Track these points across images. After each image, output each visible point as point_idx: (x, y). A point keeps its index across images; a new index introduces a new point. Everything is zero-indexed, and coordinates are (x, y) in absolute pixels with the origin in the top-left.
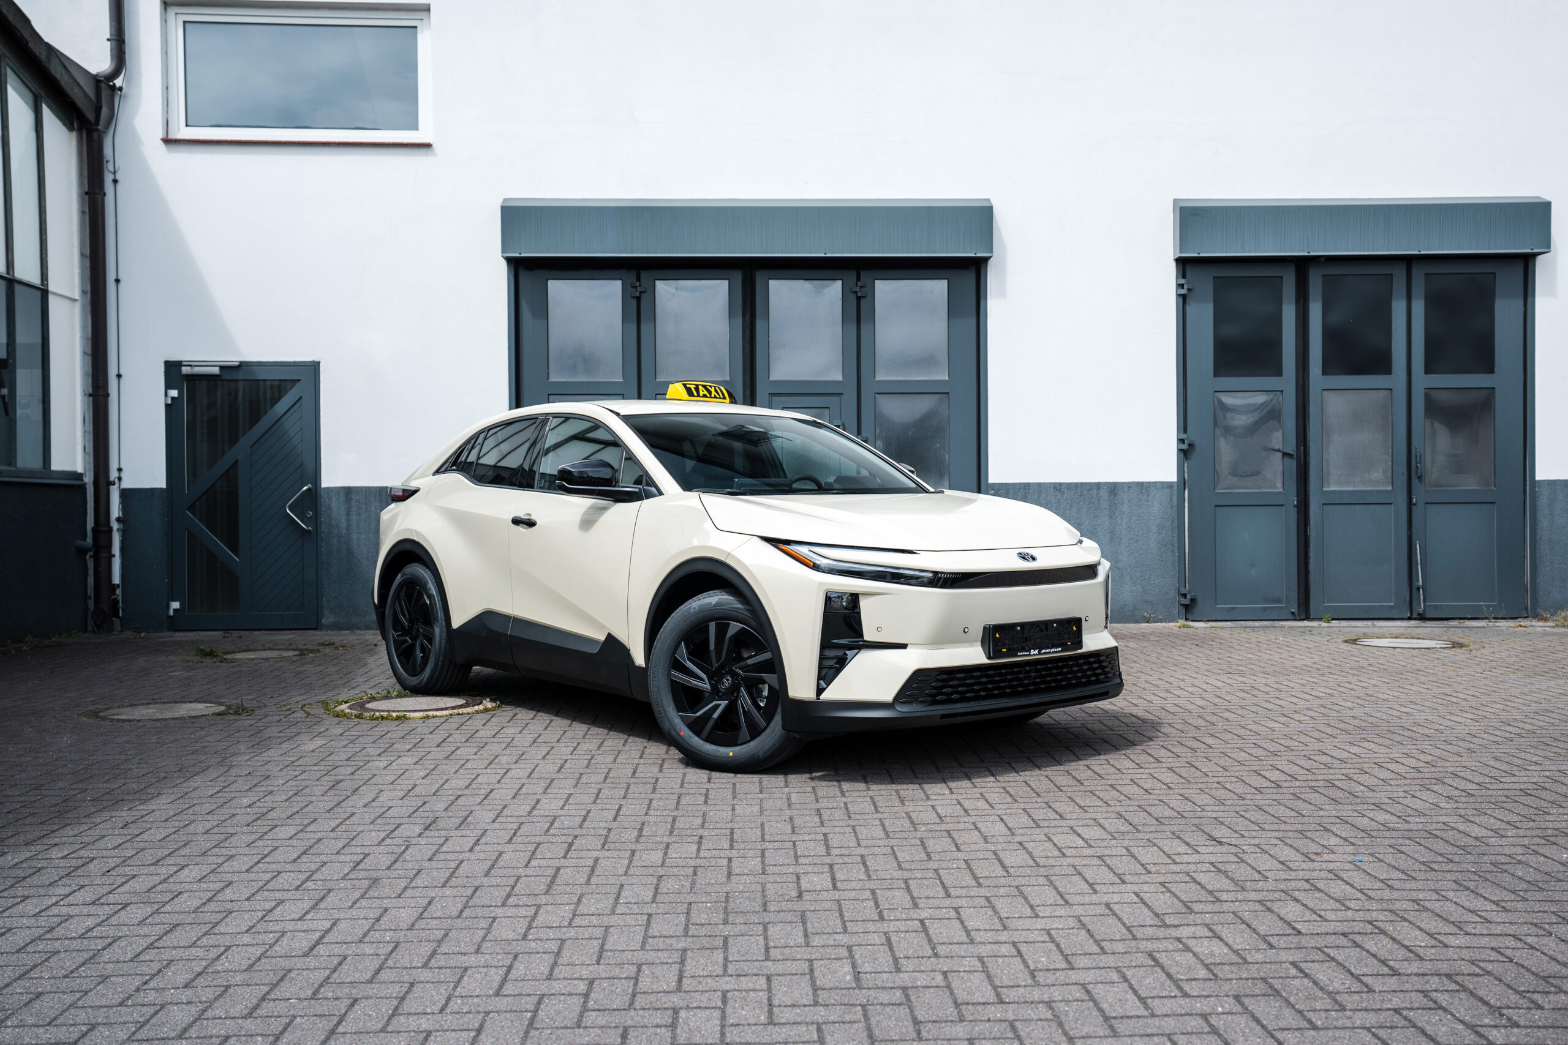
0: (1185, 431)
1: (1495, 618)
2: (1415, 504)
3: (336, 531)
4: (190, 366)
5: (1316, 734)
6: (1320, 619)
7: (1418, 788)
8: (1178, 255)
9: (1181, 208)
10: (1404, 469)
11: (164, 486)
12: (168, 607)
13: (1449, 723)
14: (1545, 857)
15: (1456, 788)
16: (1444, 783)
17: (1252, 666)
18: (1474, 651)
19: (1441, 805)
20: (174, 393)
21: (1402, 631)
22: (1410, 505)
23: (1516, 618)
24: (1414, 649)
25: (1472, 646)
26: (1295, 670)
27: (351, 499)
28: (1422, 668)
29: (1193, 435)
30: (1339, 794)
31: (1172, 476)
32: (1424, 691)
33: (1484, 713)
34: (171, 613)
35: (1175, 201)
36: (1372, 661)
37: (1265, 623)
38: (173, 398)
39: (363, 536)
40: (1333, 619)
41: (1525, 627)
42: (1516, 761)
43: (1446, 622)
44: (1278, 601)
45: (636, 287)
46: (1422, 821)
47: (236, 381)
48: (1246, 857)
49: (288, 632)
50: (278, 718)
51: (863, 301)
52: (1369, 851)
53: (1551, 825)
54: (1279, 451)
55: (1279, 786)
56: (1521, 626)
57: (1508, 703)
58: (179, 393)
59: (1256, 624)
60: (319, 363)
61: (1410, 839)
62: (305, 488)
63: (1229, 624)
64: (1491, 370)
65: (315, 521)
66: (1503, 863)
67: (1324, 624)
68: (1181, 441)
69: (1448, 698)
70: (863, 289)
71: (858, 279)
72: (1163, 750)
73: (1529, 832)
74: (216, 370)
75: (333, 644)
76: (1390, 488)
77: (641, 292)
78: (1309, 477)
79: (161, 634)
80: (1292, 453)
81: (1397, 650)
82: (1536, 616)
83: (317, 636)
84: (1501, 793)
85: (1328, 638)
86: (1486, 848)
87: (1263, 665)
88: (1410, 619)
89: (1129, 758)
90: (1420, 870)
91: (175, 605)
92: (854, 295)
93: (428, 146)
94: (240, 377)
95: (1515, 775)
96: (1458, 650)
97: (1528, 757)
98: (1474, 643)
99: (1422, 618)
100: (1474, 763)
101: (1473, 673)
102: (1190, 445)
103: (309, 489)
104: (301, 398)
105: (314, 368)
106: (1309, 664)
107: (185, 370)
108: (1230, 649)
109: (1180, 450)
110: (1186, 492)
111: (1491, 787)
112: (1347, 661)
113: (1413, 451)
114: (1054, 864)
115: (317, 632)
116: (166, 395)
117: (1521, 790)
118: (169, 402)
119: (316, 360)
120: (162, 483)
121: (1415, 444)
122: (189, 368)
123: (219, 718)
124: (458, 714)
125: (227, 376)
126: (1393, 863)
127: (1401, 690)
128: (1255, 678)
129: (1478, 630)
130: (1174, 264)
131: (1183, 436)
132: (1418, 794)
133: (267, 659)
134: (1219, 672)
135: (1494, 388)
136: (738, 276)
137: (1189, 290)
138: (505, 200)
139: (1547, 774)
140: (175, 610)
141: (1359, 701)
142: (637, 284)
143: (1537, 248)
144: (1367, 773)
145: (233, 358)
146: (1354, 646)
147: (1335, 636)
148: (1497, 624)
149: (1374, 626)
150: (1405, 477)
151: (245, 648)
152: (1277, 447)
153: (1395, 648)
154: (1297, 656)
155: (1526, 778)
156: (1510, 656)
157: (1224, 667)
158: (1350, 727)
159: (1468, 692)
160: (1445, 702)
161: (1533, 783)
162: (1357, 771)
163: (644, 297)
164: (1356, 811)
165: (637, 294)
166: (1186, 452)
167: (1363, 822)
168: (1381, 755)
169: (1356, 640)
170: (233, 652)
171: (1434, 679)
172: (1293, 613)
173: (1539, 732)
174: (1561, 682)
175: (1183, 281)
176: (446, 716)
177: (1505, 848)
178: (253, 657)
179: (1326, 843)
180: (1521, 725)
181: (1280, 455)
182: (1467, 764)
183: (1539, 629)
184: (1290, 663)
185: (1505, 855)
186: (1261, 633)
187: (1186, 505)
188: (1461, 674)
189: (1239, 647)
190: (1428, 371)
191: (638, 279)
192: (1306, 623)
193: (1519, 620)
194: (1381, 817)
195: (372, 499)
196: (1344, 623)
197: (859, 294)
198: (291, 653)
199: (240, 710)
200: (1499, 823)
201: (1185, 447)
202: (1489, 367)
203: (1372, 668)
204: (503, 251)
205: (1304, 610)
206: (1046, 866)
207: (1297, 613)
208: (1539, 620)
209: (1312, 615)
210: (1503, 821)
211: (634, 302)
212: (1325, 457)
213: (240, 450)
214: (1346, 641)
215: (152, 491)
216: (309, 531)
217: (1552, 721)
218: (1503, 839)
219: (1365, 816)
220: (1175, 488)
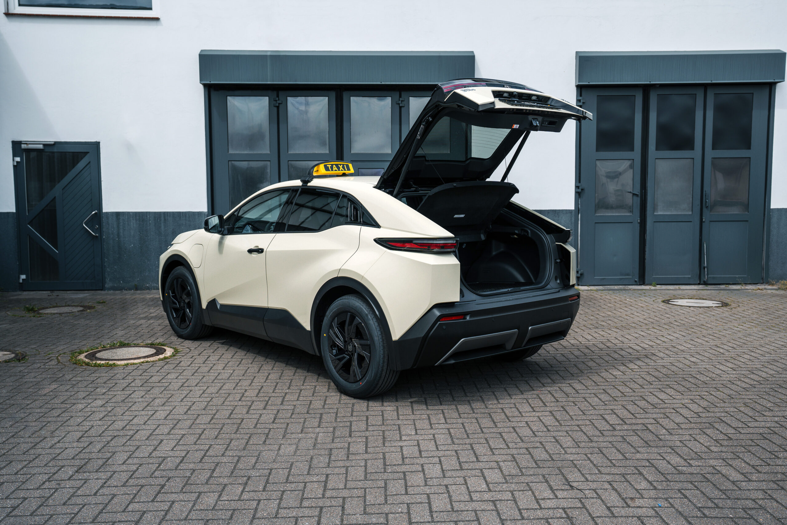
0: (580, 182)
1: (745, 284)
2: (704, 222)
3: (112, 236)
4: (26, 144)
5: (640, 381)
6: (650, 284)
7: (698, 431)
8: (578, 83)
9: (580, 57)
10: (698, 202)
11: (14, 211)
12: (19, 278)
13: (719, 372)
14: (777, 502)
15: (721, 432)
16: (714, 427)
17: (610, 322)
18: (734, 309)
19: (712, 448)
20: (18, 159)
21: (694, 292)
22: (701, 222)
23: (757, 284)
24: (700, 307)
25: (733, 305)
26: (633, 325)
27: (119, 219)
28: (704, 323)
29: (583, 185)
30: (650, 437)
31: (572, 207)
32: (704, 343)
33: (739, 363)
34: (21, 281)
35: (577, 52)
36: (677, 318)
37: (621, 286)
38: (17, 162)
39: (127, 239)
40: (658, 284)
41: (761, 290)
42: (758, 407)
43: (718, 286)
44: (628, 275)
45: (276, 101)
46: (700, 464)
47: (53, 153)
48: (588, 503)
49: (86, 292)
50: (39, 365)
51: (403, 109)
52: (665, 496)
53: (779, 469)
54: (630, 192)
55: (615, 429)
56: (759, 289)
57: (752, 354)
58: (21, 159)
59: (616, 287)
60: (99, 143)
61: (691, 482)
62: (93, 213)
63: (601, 287)
64: (749, 148)
65: (100, 230)
66: (750, 509)
67: (653, 288)
68: (577, 187)
69: (718, 349)
70: (403, 102)
71: (400, 97)
72: (550, 396)
73: (766, 477)
74: (41, 147)
75: (105, 302)
76: (691, 213)
77: (279, 104)
78: (647, 207)
79: (15, 293)
80: (638, 194)
81: (692, 309)
82: (768, 283)
83: (100, 295)
84: (748, 436)
85: (654, 299)
86: (739, 492)
87: (616, 320)
88: (699, 284)
89: (528, 402)
90: (697, 517)
91: (23, 277)
92: (398, 106)
93: (157, 19)
94: (55, 151)
95: (757, 421)
96: (725, 308)
97: (765, 403)
98: (734, 302)
99: (706, 284)
100: (732, 409)
101: (732, 327)
102: (582, 190)
103: (96, 213)
104: (90, 162)
105: (96, 146)
106: (641, 320)
107: (23, 146)
108: (599, 308)
109: (576, 192)
110: (580, 215)
111: (743, 432)
112: (663, 317)
113: (704, 193)
114: (464, 509)
115: (103, 292)
116: (13, 160)
117: (761, 434)
118: (15, 164)
119: (98, 141)
120: (13, 210)
121: (705, 189)
122: (25, 145)
123: (5, 364)
124: (147, 362)
125: (48, 150)
126: (680, 509)
127: (692, 342)
128: (609, 332)
129: (736, 292)
130: (575, 88)
131: (579, 185)
132: (698, 437)
133: (60, 314)
134: (591, 326)
135: (750, 158)
136: (333, 94)
137: (583, 103)
138: (202, 51)
139: (776, 419)
140: (23, 280)
141: (667, 352)
142: (277, 99)
143: (777, 79)
144: (668, 417)
145: (51, 139)
146: (668, 305)
147: (658, 297)
148: (747, 287)
149: (680, 289)
150: (699, 207)
151: (55, 305)
152: (629, 191)
153: (690, 307)
154: (636, 314)
155: (763, 423)
156: (753, 314)
157: (594, 322)
158: (660, 375)
159: (729, 344)
160: (717, 353)
161: (768, 428)
162: (662, 416)
163: (281, 106)
164: (659, 454)
165: (277, 105)
166: (579, 193)
167: (662, 465)
168: (677, 401)
169: (669, 300)
170: (47, 308)
171: (711, 332)
172: (636, 281)
173: (770, 379)
174: (782, 335)
175: (580, 98)
176: (139, 363)
177: (752, 492)
178: (56, 312)
179: (638, 487)
180: (760, 373)
181: (631, 195)
182: (728, 409)
183: (769, 292)
184: (631, 319)
185: (751, 499)
186: (617, 295)
187: (579, 222)
188: (726, 328)
189: (604, 307)
190: (713, 148)
191: (278, 96)
192: (643, 287)
193: (759, 285)
194: (675, 460)
195: (131, 218)
196: (664, 287)
197: (401, 105)
198: (75, 310)
199: (20, 358)
200: (747, 466)
201: (579, 190)
202: (748, 146)
203: (676, 323)
204: (201, 80)
205: (642, 281)
206: (458, 511)
207: (638, 281)
208: (769, 285)
209: (646, 282)
210: (749, 465)
211: (276, 109)
212: (656, 196)
213: (57, 191)
214: (663, 302)
215: (8, 214)
216: (97, 236)
217: (779, 369)
218: (750, 483)
219: (664, 459)
220: (573, 213)
